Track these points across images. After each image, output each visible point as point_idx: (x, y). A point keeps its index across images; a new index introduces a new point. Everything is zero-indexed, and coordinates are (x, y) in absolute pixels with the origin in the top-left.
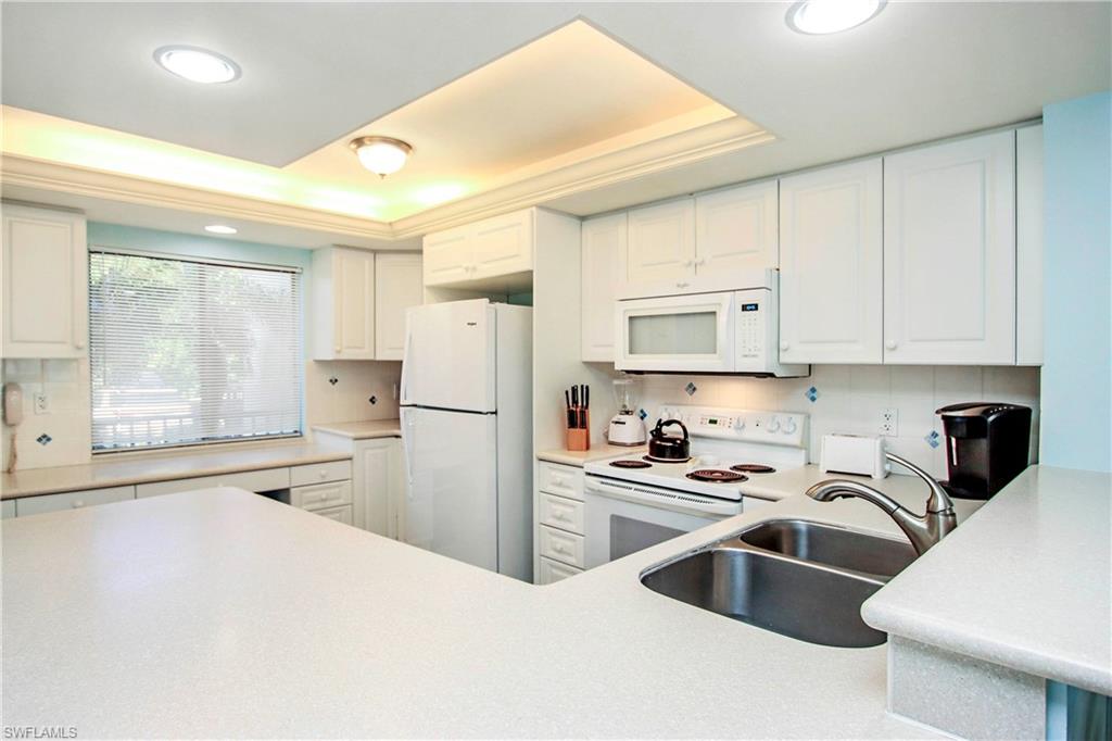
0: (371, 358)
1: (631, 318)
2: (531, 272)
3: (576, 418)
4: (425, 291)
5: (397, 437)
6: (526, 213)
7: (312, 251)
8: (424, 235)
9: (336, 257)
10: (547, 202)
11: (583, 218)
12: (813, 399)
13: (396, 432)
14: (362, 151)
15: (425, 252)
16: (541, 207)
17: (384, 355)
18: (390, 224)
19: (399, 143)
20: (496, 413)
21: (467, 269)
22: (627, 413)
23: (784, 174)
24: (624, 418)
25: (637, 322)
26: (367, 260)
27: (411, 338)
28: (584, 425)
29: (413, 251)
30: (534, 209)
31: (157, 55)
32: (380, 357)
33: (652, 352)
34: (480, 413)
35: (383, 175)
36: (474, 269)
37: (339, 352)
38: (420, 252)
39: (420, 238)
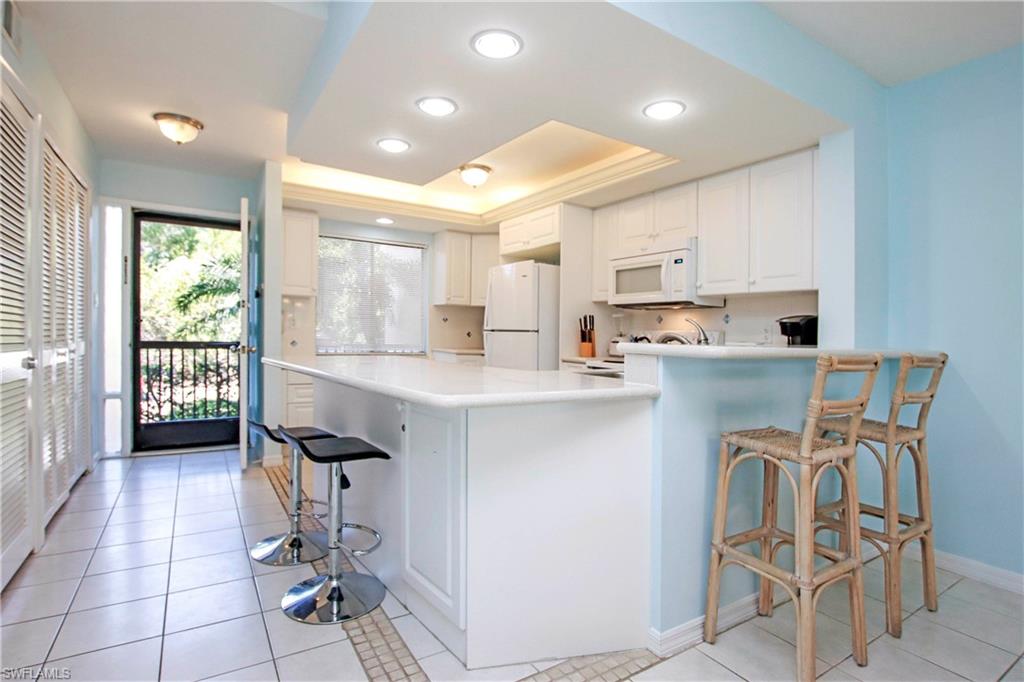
0: (468, 304)
1: (618, 272)
2: (559, 244)
3: (586, 336)
4: (501, 259)
5: (483, 355)
6: (557, 207)
7: (434, 234)
8: (501, 222)
9: (448, 238)
10: (571, 199)
11: (594, 209)
12: (727, 322)
13: (482, 352)
14: (464, 172)
15: (501, 232)
16: (565, 202)
17: (475, 303)
18: (481, 215)
19: (483, 167)
20: (537, 331)
21: (524, 243)
22: (621, 336)
23: (701, 178)
24: (618, 339)
25: (621, 274)
26: (466, 240)
27: (491, 287)
28: (590, 340)
29: (494, 232)
30: (562, 204)
31: (378, 143)
32: (473, 304)
33: (631, 292)
34: (528, 331)
35: (475, 187)
36: (528, 243)
37: (449, 299)
38: (497, 234)
39: (497, 225)
